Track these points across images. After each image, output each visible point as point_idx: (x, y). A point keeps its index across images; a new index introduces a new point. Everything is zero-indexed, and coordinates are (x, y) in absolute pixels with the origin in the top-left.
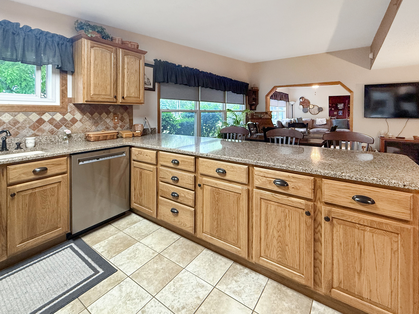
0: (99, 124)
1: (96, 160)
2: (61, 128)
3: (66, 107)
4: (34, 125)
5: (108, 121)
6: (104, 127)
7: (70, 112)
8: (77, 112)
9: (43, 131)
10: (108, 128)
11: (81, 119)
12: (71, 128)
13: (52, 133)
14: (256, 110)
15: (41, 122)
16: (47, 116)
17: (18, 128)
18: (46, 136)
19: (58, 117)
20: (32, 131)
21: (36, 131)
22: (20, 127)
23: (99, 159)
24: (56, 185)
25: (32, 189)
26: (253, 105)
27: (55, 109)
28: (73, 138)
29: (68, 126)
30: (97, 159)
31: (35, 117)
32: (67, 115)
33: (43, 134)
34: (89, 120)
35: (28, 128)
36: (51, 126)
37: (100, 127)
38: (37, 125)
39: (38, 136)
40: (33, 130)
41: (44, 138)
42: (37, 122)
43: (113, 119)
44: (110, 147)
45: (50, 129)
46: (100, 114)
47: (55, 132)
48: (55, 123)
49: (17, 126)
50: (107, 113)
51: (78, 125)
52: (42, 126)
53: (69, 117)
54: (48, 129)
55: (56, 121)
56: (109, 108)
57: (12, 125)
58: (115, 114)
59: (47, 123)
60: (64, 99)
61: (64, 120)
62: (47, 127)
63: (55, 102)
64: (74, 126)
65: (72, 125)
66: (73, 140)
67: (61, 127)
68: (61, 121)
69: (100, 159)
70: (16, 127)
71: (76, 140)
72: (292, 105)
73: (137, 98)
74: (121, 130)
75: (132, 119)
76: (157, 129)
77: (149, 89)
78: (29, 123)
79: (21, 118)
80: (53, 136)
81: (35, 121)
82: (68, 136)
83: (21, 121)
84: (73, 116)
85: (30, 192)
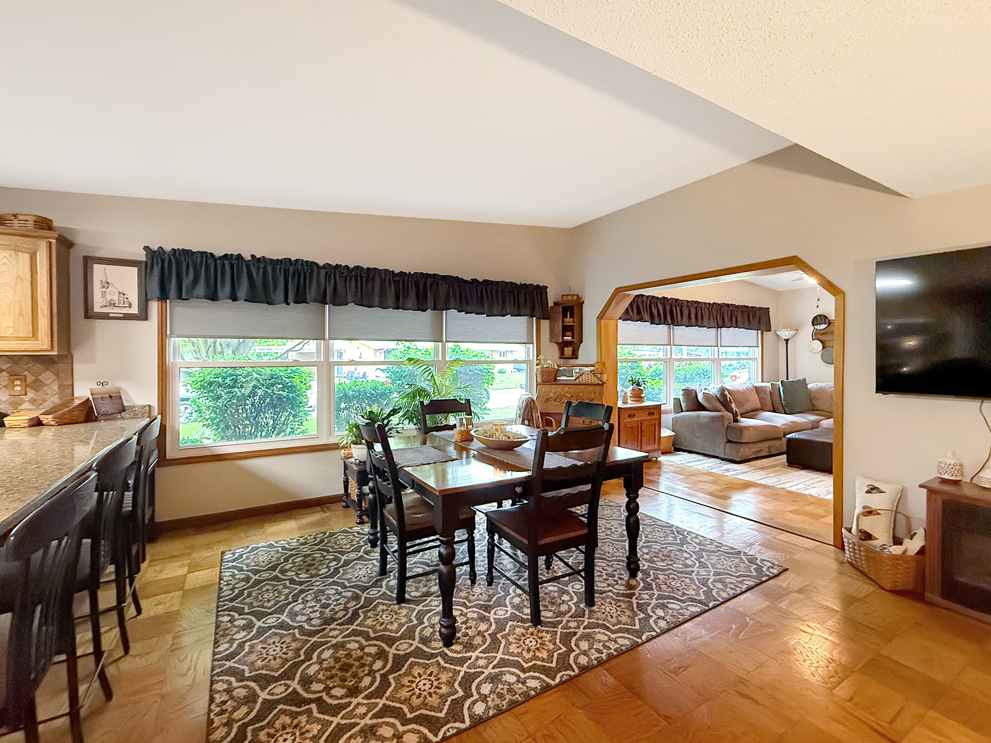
14: (577, 358)
26: (566, 344)
43: (7, 386)
58: (14, 375)
72: (787, 341)
73: (27, 339)
74: (31, 410)
75: (68, 386)
76: (156, 406)
77: (127, 317)
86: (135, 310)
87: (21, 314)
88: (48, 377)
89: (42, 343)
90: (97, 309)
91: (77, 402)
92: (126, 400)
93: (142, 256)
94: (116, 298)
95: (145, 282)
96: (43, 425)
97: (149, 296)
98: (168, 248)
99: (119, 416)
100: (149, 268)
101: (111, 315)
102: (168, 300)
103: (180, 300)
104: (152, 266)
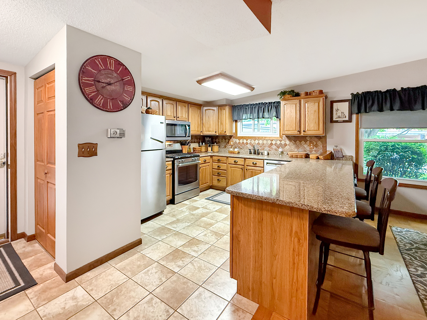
0: (299, 148)
2: (280, 148)
3: (282, 137)
4: (269, 146)
5: (306, 146)
6: (303, 150)
7: (284, 140)
8: (287, 140)
9: (272, 149)
10: (305, 151)
11: (289, 144)
15: (271, 144)
16: (274, 142)
17: (264, 147)
19: (278, 142)
21: (270, 148)
24: (259, 171)
27: (277, 138)
29: (282, 147)
31: (269, 142)
34: (293, 145)
35: (267, 147)
37: (300, 150)
41: (272, 152)
46: (300, 142)
48: (277, 145)
49: (264, 146)
50: (305, 141)
51: (287, 147)
52: (272, 146)
53: (283, 142)
56: (306, 138)
57: (262, 145)
58: (311, 142)
59: (274, 145)
60: (281, 133)
61: (281, 144)
62: (274, 147)
63: (278, 135)
65: (284, 147)
68: (279, 144)
73: (317, 130)
74: (315, 154)
75: (325, 146)
76: (354, 157)
77: (344, 121)
78: (267, 145)
79: (265, 142)
80: (276, 151)
81: (269, 144)
82: (282, 153)
83: (265, 143)
84: (285, 142)
85: (251, 170)
86: (347, 119)
87: (315, 123)
88: (319, 143)
89: (320, 132)
90: (334, 119)
91: (328, 153)
92: (344, 154)
93: (350, 97)
94: (340, 115)
95: (351, 108)
96: (319, 159)
97: (353, 113)
98: (360, 92)
99: (341, 159)
100: (353, 101)
101: (339, 121)
102: (360, 114)
103: (366, 113)
104: (354, 100)
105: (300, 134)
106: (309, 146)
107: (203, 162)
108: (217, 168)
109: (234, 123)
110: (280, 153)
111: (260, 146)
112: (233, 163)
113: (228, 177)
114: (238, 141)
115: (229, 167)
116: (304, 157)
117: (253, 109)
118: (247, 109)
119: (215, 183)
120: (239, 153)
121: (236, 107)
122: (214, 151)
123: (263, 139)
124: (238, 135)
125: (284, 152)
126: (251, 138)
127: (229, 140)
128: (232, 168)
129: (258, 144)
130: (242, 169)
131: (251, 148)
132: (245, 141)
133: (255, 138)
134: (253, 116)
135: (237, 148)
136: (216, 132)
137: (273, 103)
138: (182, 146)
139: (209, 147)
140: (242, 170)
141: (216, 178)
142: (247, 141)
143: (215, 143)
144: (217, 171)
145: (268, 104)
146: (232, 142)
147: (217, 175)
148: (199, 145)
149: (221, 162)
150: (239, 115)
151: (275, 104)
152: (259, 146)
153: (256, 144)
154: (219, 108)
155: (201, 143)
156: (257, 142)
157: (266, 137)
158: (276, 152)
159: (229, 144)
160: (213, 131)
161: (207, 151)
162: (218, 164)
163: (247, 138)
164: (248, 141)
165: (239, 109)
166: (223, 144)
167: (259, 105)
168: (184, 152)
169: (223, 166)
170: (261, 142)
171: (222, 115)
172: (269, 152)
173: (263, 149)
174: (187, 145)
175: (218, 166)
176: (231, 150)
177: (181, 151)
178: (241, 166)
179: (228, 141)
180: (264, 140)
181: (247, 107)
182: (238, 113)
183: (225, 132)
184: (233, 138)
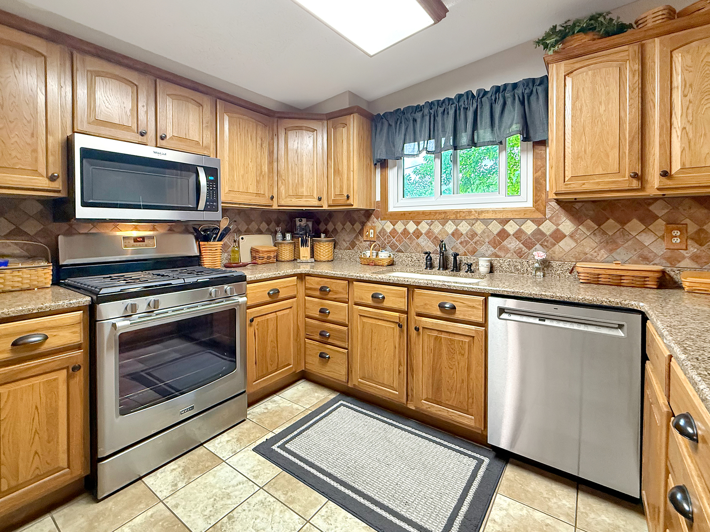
0: (618, 246)
1: (537, 321)
2: (534, 248)
3: (542, 209)
4: (495, 240)
5: (647, 239)
6: (634, 255)
7: (550, 219)
8: (565, 218)
9: (507, 250)
10: (646, 259)
11: (572, 234)
12: (552, 249)
13: (519, 255)
15: (503, 234)
16: (511, 226)
17: (475, 243)
18: (509, 259)
19: (529, 228)
20: (493, 249)
21: (496, 249)
22: (478, 241)
23: (544, 321)
24: (467, 340)
25: (438, 330)
27: (525, 214)
28: (555, 269)
29: (546, 246)
30: (540, 320)
31: (495, 228)
32: (544, 223)
33: (507, 256)
34: (592, 236)
35: (487, 243)
36: (517, 244)
37: (622, 254)
38: (498, 240)
39: (499, 257)
40: (493, 247)
41: (506, 261)
42: (499, 234)
43: (664, 237)
44: (576, 301)
45: (517, 248)
46: (623, 222)
47: (524, 254)
48: (523, 237)
50: (642, 220)
51: (566, 245)
52: (505, 242)
53: (548, 228)
54: (513, 247)
55: (526, 234)
56: (651, 208)
57: (469, 238)
58: (672, 223)
59: (513, 237)
60: (539, 195)
61: (539, 233)
62: (513, 244)
63: (526, 202)
64: (557, 245)
65: (554, 245)
66: (555, 274)
67: (534, 246)
68: (534, 234)
69: (547, 322)
70: (474, 240)
71: (559, 275)
74: (694, 269)
78: (488, 236)
79: (479, 228)
80: (520, 260)
81: (495, 233)
82: (545, 265)
83: (479, 232)
84: (555, 227)
85: (435, 334)
105: (643, 188)
106: (663, 237)
107: (268, 299)
108: (317, 314)
109: (378, 171)
110: (537, 265)
111: (461, 243)
112: (370, 301)
113: (352, 348)
114: (389, 227)
115: (356, 316)
116: (651, 283)
117: (439, 119)
118: (419, 121)
119: (314, 366)
120: (392, 265)
121: (384, 120)
122: (319, 258)
123: (473, 217)
124: (391, 209)
125: (554, 264)
126: (432, 217)
127: (363, 224)
128: (365, 320)
129: (456, 234)
130: (400, 326)
131: (431, 247)
132: (411, 227)
133: (443, 217)
134: (438, 144)
135: (388, 248)
136: (320, 199)
137: (509, 88)
138: (201, 243)
139: (302, 245)
140: (402, 331)
141: (315, 348)
142: (419, 227)
143: (323, 235)
144: (318, 327)
145: (489, 95)
146: (372, 231)
147: (318, 337)
148: (275, 239)
149: (330, 296)
150: (390, 143)
151: (519, 91)
152: (459, 241)
153: (448, 234)
154: (330, 122)
155: (279, 235)
156: (450, 228)
157: (482, 212)
158: (522, 264)
159: (362, 236)
160: (312, 196)
161: (296, 258)
162: (322, 304)
163: (416, 217)
164: (423, 227)
165: (393, 124)
166: (345, 238)
167: (458, 102)
168: (207, 262)
169: (338, 311)
170: (464, 227)
171: (339, 144)
172: (495, 263)
173: (473, 252)
174: (220, 240)
175: (322, 311)
176: (368, 254)
177: (195, 261)
178: (397, 314)
179: (360, 227)
180: (477, 219)
181: (418, 115)
182: (388, 137)
183: (348, 197)
184: (375, 220)
